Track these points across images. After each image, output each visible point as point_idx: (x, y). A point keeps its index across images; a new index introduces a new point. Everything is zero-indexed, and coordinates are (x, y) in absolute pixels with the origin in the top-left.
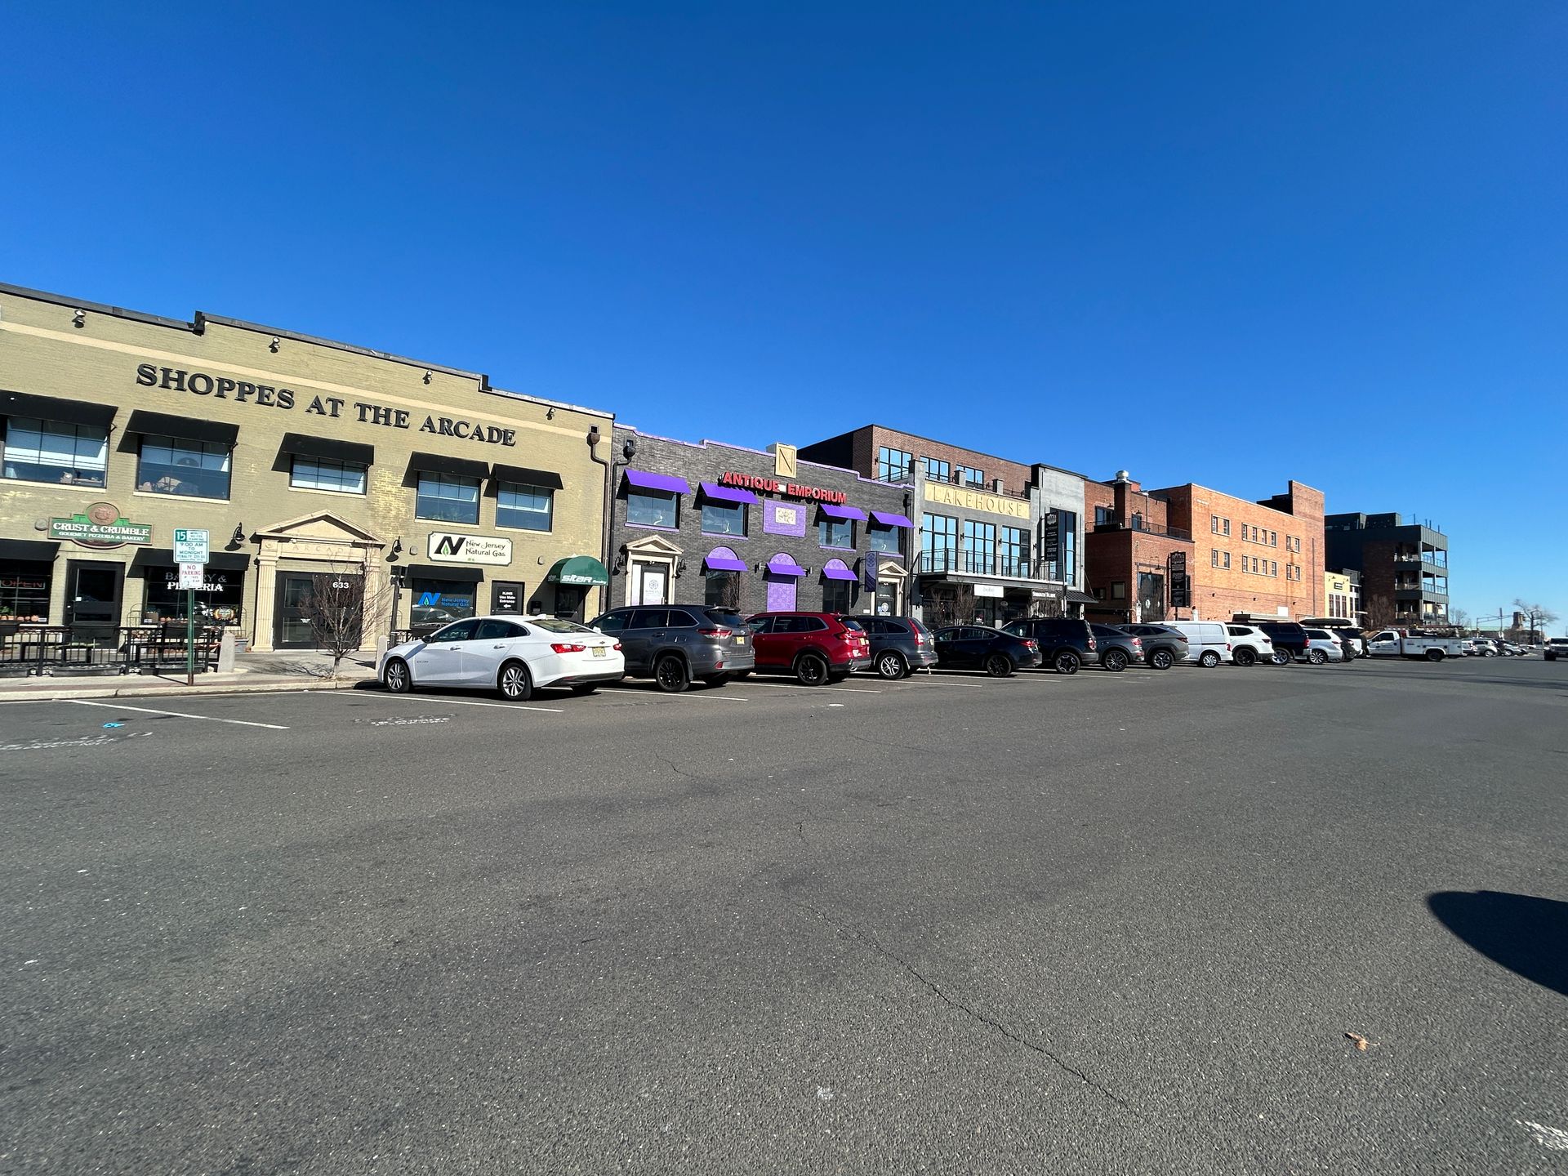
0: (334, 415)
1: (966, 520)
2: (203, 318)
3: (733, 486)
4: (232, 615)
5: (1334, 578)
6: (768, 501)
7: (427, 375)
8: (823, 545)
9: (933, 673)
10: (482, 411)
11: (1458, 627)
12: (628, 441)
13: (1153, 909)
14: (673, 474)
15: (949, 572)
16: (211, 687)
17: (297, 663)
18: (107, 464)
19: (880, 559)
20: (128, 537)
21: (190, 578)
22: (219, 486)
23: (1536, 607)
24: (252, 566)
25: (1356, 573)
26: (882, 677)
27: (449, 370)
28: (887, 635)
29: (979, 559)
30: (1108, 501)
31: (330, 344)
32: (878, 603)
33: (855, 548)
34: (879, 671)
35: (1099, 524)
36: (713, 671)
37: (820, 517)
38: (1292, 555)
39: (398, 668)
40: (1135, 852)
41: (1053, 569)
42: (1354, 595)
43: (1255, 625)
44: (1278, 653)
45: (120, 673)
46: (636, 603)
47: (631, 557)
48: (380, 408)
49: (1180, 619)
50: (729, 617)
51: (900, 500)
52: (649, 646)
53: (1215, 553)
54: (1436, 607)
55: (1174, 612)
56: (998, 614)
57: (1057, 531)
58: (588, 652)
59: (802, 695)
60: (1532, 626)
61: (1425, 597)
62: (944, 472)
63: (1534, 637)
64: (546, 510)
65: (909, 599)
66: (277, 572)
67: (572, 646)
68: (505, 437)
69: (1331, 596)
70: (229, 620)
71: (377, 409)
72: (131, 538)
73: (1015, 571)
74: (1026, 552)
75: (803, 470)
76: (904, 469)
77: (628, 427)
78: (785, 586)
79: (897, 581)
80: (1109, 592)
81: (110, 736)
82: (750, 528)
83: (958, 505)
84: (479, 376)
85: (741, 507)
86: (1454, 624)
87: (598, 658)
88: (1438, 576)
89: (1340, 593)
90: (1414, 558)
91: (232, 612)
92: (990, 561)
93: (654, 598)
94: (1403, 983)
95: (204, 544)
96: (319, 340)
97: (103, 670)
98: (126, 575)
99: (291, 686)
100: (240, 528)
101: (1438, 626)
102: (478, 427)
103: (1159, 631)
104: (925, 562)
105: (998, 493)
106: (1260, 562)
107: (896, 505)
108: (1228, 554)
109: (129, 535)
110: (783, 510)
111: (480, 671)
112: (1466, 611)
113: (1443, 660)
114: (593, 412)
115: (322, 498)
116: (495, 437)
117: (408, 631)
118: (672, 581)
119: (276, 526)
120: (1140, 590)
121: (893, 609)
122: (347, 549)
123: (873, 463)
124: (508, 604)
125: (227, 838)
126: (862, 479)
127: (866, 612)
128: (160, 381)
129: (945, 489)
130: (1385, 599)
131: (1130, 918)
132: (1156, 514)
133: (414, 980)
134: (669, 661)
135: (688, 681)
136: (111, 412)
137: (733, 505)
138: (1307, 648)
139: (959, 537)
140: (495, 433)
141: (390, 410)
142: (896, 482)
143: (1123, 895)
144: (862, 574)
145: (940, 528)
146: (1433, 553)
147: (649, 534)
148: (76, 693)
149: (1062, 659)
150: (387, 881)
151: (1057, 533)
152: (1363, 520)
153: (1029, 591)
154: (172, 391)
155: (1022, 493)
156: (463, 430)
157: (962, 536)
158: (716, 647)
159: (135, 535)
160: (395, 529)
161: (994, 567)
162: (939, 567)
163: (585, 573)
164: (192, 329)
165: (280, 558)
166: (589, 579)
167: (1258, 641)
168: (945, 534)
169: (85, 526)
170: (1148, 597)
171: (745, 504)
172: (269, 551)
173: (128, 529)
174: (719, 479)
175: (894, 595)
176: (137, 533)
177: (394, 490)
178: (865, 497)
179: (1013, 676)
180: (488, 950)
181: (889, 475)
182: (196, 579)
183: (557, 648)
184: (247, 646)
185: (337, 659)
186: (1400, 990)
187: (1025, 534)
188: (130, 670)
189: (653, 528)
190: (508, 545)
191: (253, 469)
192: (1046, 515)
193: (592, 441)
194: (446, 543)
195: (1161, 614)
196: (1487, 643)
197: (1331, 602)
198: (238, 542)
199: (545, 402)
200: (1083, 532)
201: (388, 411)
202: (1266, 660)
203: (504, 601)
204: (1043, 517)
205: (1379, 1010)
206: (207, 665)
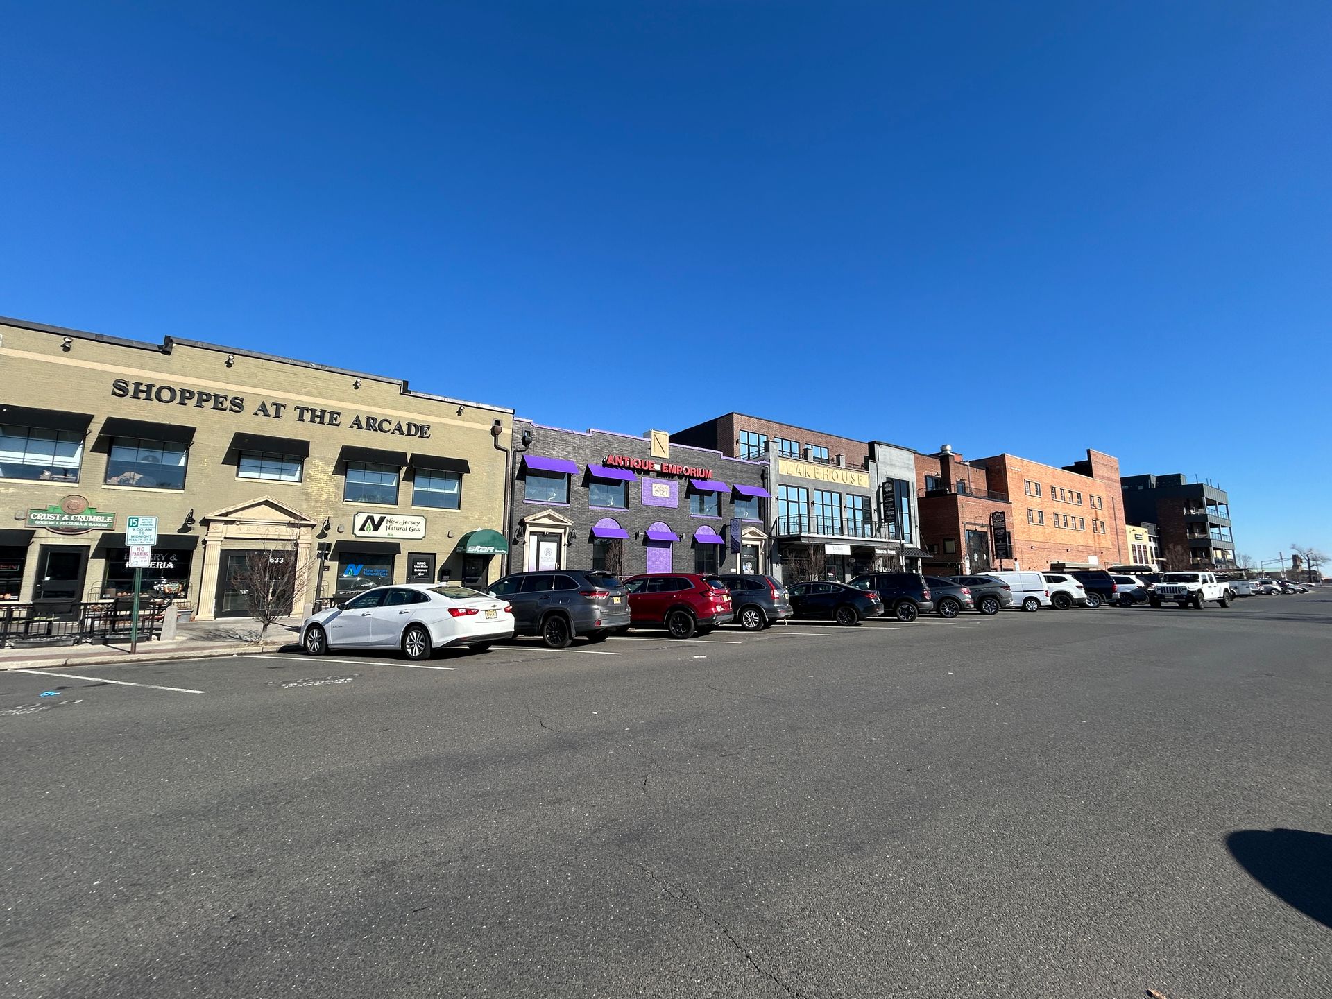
0: (278, 416)
1: (815, 490)
2: (171, 341)
3: (616, 467)
4: (180, 589)
5: (1134, 530)
6: (646, 479)
7: (357, 382)
8: (695, 515)
9: (789, 623)
10: (402, 410)
11: (1244, 570)
12: (526, 431)
13: (967, 858)
14: (564, 458)
15: (802, 535)
16: (151, 654)
17: (231, 630)
18: (81, 463)
19: (743, 525)
20: (94, 524)
21: (138, 558)
22: (175, 479)
23: (1311, 550)
24: (200, 546)
25: (1152, 526)
26: (744, 628)
27: (375, 377)
28: (747, 592)
29: (828, 523)
30: (935, 470)
31: (276, 359)
32: (743, 562)
33: (721, 516)
34: (742, 623)
35: (929, 490)
36: (593, 628)
37: (690, 491)
38: (1096, 511)
39: (316, 632)
40: (953, 797)
41: (892, 529)
42: (1153, 544)
43: (1069, 573)
44: (1091, 597)
45: (74, 643)
46: (533, 569)
47: (529, 529)
48: (316, 410)
49: (1006, 570)
50: (607, 581)
51: (758, 474)
52: (538, 607)
53: (1030, 512)
54: (1224, 553)
55: (999, 564)
56: (847, 569)
57: (893, 497)
58: (481, 614)
59: (671, 647)
60: (1309, 567)
61: (1214, 544)
62: (795, 449)
63: (1312, 576)
64: (455, 491)
65: (770, 558)
66: (222, 550)
67: (466, 610)
68: (421, 431)
69: (1133, 546)
70: (177, 593)
71: (313, 411)
72: (97, 525)
73: (859, 531)
74: (868, 516)
75: (675, 451)
76: (761, 449)
77: (525, 420)
78: (662, 550)
79: (759, 543)
80: (942, 548)
81: (43, 705)
82: (631, 501)
83: (808, 477)
84: (401, 382)
85: (623, 484)
86: (1242, 568)
87: (491, 620)
88: (1222, 526)
89: (1141, 543)
90: (1200, 512)
91: (180, 586)
92: (837, 524)
93: (548, 564)
94: (1204, 933)
95: (153, 529)
96: (267, 356)
97: (59, 642)
98: (90, 557)
99: (222, 651)
100: (192, 513)
101: (1229, 570)
102: (399, 423)
103: (985, 581)
104: (782, 527)
105: (841, 466)
106: (1069, 518)
107: (755, 479)
108: (1042, 512)
109: (96, 522)
110: (658, 485)
111: (385, 634)
112: (1250, 556)
113: (1235, 599)
114: (496, 409)
115: (264, 485)
116: (413, 432)
117: (331, 599)
118: (564, 549)
119: (223, 511)
120: (968, 546)
121: (756, 568)
122: (283, 529)
123: (735, 444)
124: (422, 572)
125: (109, 807)
126: (725, 458)
127: (733, 570)
128: (131, 393)
129: (796, 464)
130: (1179, 548)
131: (944, 869)
132: (978, 480)
133: (237, 960)
134: (554, 620)
135: (571, 637)
136: (88, 419)
137: (616, 483)
138: (1116, 592)
139: (810, 504)
140: (413, 428)
141: (325, 411)
142: (755, 459)
143: (939, 844)
144: (728, 538)
145: (793, 497)
146: (1216, 507)
147: (545, 509)
148: (30, 663)
149: (902, 608)
150: (243, 850)
151: (894, 498)
152: (1153, 481)
153: (873, 549)
154: (141, 401)
155: (862, 466)
156: (386, 426)
157: (813, 503)
158: (596, 606)
159: (101, 522)
160: (326, 511)
161: (841, 529)
162: (794, 530)
163: (488, 544)
164: (161, 350)
165: (225, 538)
166: (492, 549)
167: (1072, 586)
168: (798, 502)
169: (58, 516)
170: (975, 551)
171: (626, 481)
172: (216, 532)
173: (95, 517)
174: (603, 461)
175: (757, 556)
176: (102, 521)
177: (325, 478)
178: (728, 472)
179: (860, 625)
180: (319, 924)
181: (749, 454)
182: (143, 560)
183: (454, 612)
184: (192, 616)
185: (265, 626)
186: (1201, 943)
187: (867, 500)
188: (83, 641)
189: (547, 503)
190: (423, 522)
191: (206, 463)
192: (884, 484)
193: (495, 433)
194: (369, 521)
195: (987, 566)
196: (1271, 583)
197: (1134, 550)
198: (189, 526)
199: (456, 401)
200: (916, 497)
201: (323, 412)
202: (1081, 604)
203: (419, 570)
204: (881, 486)
205: (1181, 966)
206: (151, 634)
